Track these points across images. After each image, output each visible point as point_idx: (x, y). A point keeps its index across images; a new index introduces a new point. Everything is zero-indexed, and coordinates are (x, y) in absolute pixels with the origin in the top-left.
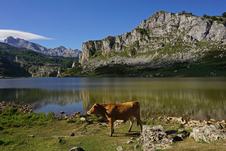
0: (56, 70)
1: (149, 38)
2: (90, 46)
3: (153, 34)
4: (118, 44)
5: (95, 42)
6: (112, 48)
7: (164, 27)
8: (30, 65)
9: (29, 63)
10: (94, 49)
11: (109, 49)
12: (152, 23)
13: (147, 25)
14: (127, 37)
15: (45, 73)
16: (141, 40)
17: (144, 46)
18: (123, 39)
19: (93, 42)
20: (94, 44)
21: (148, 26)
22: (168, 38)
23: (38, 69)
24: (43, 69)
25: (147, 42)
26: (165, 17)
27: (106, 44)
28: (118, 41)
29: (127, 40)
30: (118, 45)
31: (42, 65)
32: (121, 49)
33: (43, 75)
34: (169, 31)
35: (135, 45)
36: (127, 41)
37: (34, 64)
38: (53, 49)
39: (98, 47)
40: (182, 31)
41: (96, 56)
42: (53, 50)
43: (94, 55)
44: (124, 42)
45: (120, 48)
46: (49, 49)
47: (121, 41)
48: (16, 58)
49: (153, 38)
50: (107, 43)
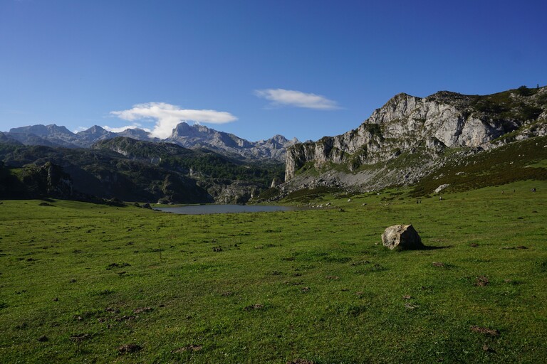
0: (249, 192)
1: (382, 140)
2: (297, 153)
3: (388, 133)
4: (338, 149)
5: (304, 147)
6: (327, 156)
7: (404, 122)
8: (209, 184)
9: (209, 181)
10: (303, 157)
11: (323, 159)
12: (388, 114)
13: (381, 119)
14: (352, 137)
15: (231, 197)
16: (370, 143)
17: (373, 153)
18: (346, 142)
19: (302, 147)
20: (303, 149)
21: (383, 119)
22: (408, 141)
23: (221, 191)
24: (228, 191)
25: (379, 147)
26: (406, 105)
27: (319, 151)
28: (337, 145)
29: (351, 143)
30: (337, 152)
31: (228, 183)
32: (341, 158)
33: (227, 200)
34: (410, 129)
35: (360, 153)
36: (351, 145)
37: (216, 182)
38: (262, 142)
39: (310, 154)
40: (428, 128)
41: (305, 169)
42: (261, 144)
43: (302, 169)
44: (346, 146)
45: (339, 157)
46: (254, 144)
47: (342, 145)
48: (191, 170)
49: (388, 140)
50: (320, 149)
